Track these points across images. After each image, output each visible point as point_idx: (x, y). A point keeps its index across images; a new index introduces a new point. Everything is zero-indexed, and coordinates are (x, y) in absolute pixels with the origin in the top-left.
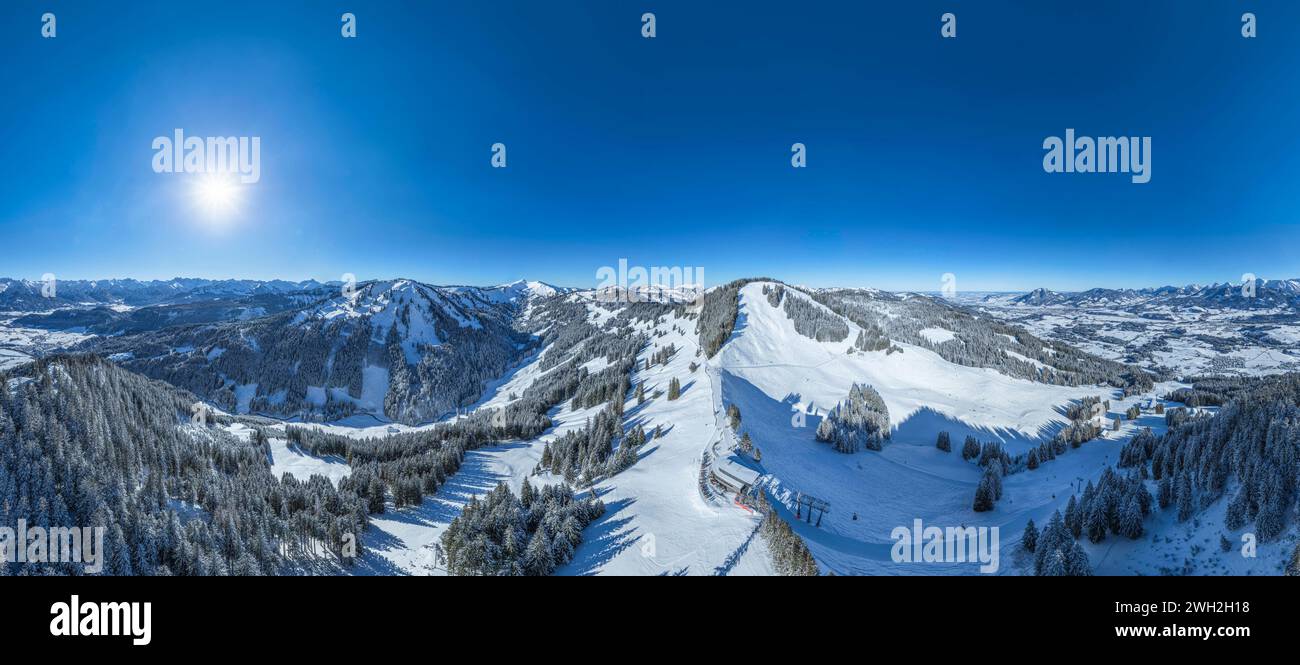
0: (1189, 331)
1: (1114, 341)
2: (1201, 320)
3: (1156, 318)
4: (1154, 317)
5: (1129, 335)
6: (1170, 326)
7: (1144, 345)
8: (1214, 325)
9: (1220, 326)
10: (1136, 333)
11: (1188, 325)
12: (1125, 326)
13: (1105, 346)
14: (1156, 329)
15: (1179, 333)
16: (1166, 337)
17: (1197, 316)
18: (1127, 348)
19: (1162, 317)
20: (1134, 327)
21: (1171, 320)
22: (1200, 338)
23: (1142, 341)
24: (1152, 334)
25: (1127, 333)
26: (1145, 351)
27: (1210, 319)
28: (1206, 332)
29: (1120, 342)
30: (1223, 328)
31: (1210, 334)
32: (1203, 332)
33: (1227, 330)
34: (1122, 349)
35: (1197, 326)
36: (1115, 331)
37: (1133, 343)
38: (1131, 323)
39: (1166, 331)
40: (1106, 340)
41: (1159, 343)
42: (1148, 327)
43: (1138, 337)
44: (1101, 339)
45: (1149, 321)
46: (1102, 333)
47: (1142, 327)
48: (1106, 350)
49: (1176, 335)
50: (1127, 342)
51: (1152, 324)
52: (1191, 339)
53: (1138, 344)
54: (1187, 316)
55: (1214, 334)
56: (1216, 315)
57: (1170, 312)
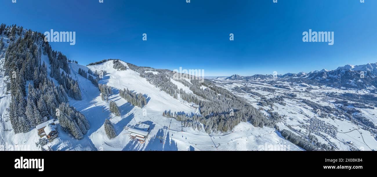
0: (298, 96)
1: (257, 94)
2: (306, 91)
3: (281, 88)
4: (280, 87)
5: (265, 93)
6: (288, 92)
7: (271, 99)
8: (315, 96)
9: (319, 97)
10: (269, 93)
11: (298, 93)
12: (265, 89)
13: (251, 96)
14: (280, 92)
15: (292, 96)
16: (284, 97)
17: (304, 89)
18: (262, 98)
19: (284, 87)
20: (269, 90)
21: (289, 89)
22: (304, 101)
23: (272, 96)
24: (277, 94)
25: (265, 92)
26: (270, 102)
27: (312, 91)
28: (309, 99)
29: (259, 95)
30: (321, 98)
31: (312, 101)
32: (307, 98)
33: (324, 100)
34: (260, 98)
35: (304, 94)
36: (259, 90)
37: (266, 97)
38: (268, 88)
39: (285, 94)
40: (253, 93)
41: (280, 100)
42: (276, 91)
43: (269, 94)
44: (251, 93)
45: (277, 88)
46: (253, 91)
47: (273, 91)
48: (251, 98)
49: (290, 97)
50: (263, 96)
51: (278, 90)
52: (299, 101)
53: (268, 98)
54: (298, 88)
55: (314, 101)
56: (316, 89)
57: (289, 85)
